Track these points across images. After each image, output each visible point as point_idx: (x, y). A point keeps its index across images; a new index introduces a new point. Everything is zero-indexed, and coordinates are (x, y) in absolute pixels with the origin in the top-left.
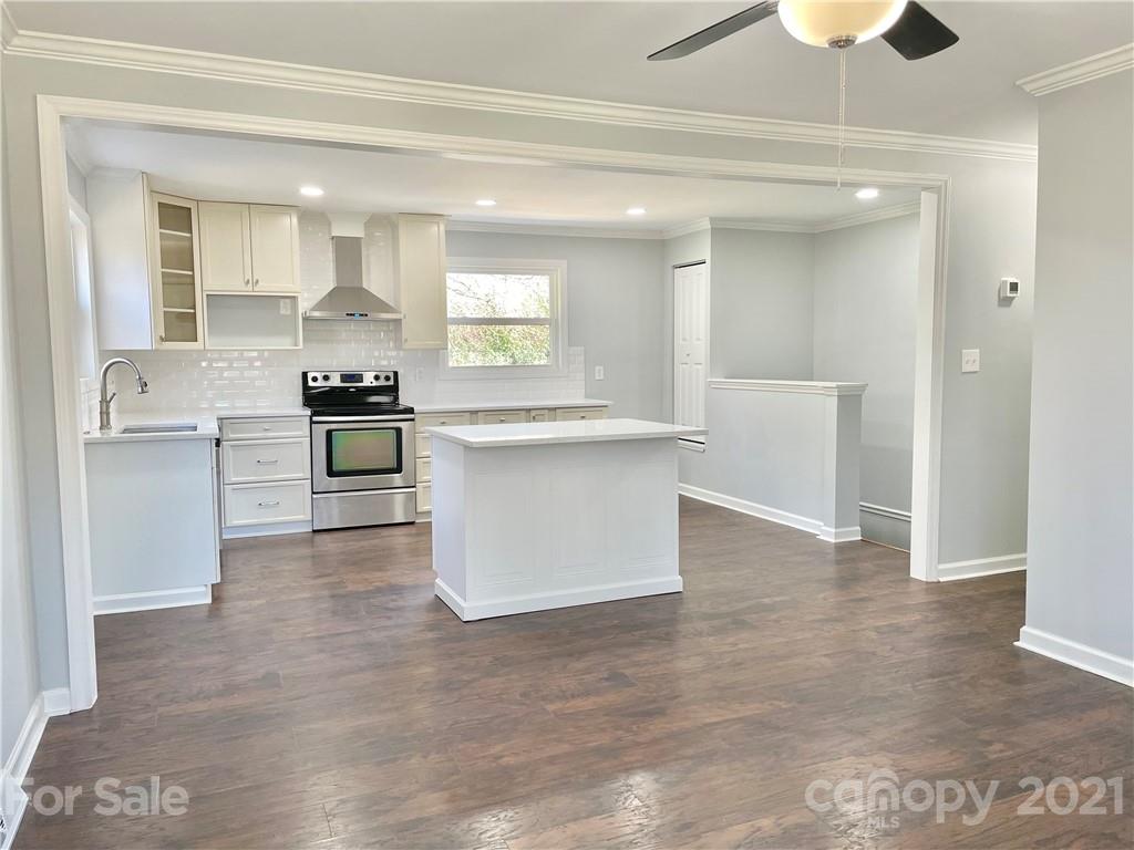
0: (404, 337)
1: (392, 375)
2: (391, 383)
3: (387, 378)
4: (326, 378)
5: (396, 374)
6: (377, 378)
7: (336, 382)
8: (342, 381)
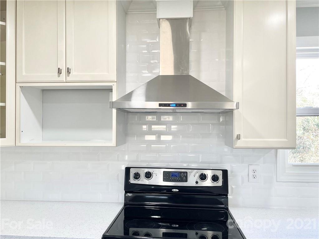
0: (236, 133)
1: (220, 174)
2: (220, 183)
3: (215, 178)
4: (148, 175)
5: (225, 173)
6: (203, 177)
7: (158, 180)
8: (165, 180)
